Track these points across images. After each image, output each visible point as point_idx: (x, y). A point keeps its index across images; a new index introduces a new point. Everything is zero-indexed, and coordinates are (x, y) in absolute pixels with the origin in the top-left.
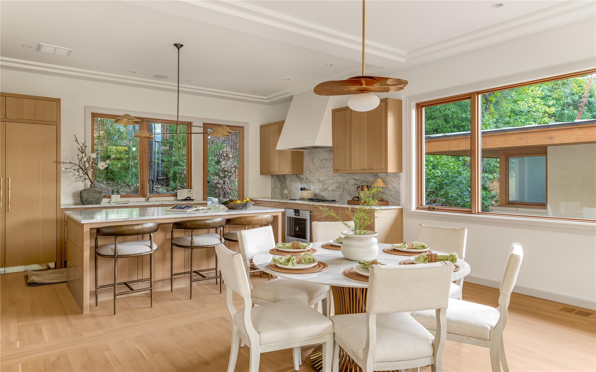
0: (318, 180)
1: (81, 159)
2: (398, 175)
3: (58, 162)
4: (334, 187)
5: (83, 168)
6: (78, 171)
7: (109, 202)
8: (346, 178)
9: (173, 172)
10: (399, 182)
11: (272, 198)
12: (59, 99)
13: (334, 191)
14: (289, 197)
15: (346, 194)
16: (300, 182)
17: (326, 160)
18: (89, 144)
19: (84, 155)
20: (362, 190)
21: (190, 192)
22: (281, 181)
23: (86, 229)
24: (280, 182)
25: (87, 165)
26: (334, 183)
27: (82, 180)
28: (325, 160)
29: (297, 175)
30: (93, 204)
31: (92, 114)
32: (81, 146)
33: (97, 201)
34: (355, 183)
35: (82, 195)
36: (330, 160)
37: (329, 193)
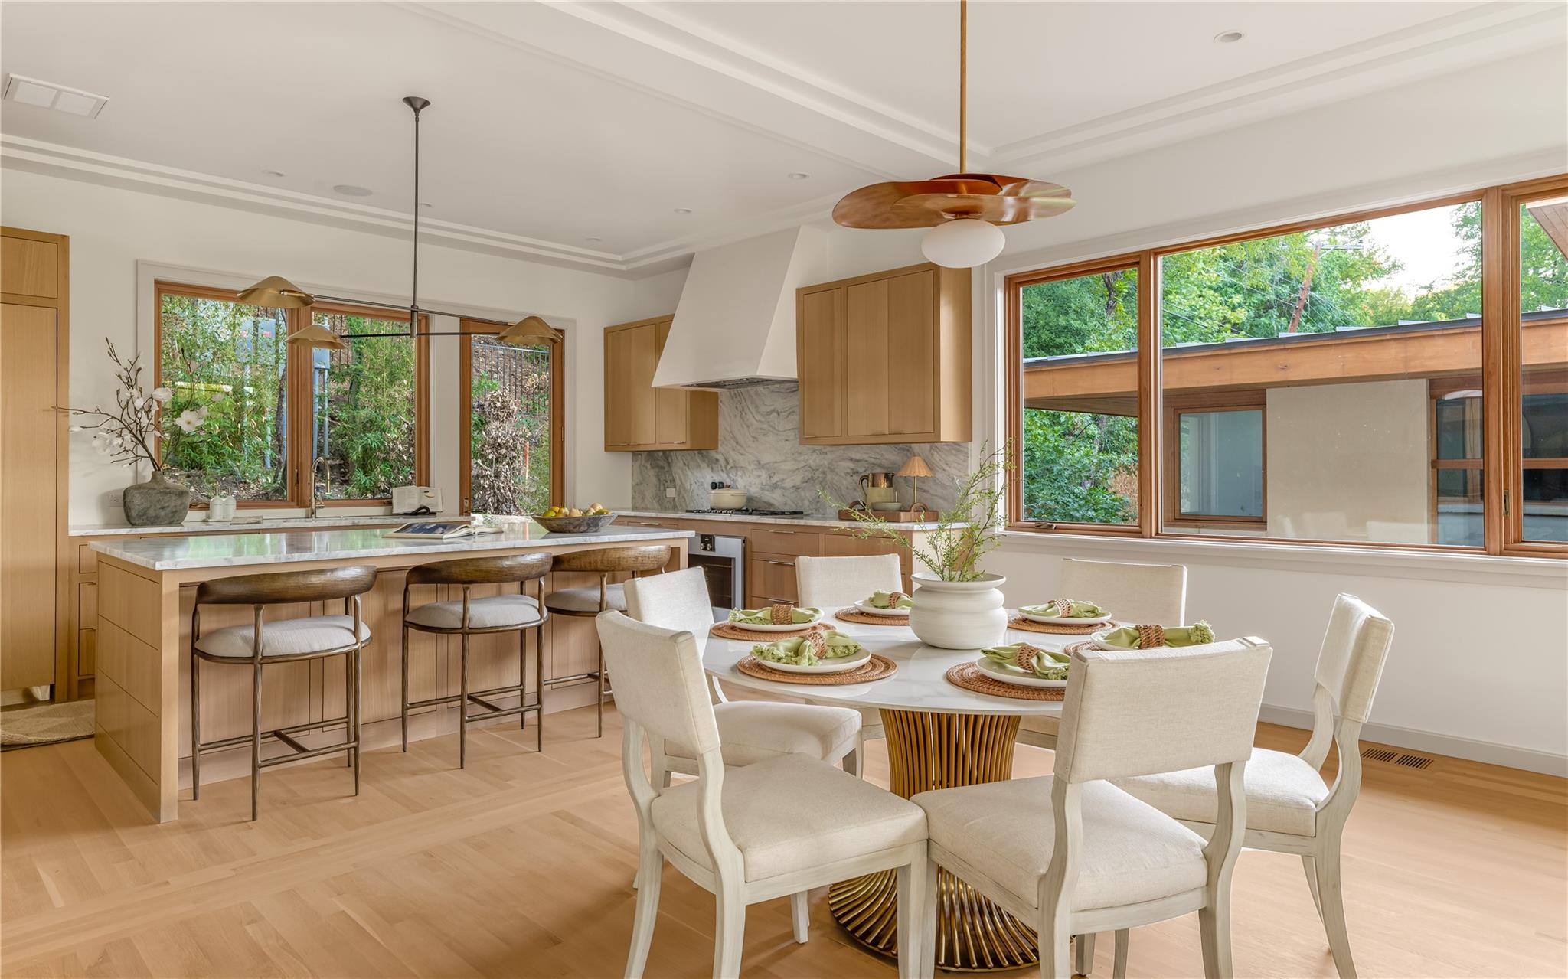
0: (756, 462)
1: (128, 403)
2: (962, 449)
3: (59, 410)
4: (797, 479)
5: (133, 426)
6: (120, 435)
7: (204, 521)
8: (829, 456)
9: (363, 447)
10: (965, 464)
11: (634, 509)
12: (65, 238)
13: (799, 488)
14: (678, 507)
15: (830, 496)
16: (709, 470)
17: (779, 414)
18: (147, 364)
19: (135, 392)
20: (873, 486)
21: (426, 494)
22: (658, 466)
23: (170, 587)
24: (657, 470)
25: (145, 421)
26: (797, 469)
27: (130, 461)
28: (775, 414)
29: (699, 451)
30: (159, 525)
31: (157, 282)
32: (126, 369)
33: (172, 517)
34: (853, 469)
35: (128, 499)
36: (789, 414)
37: (785, 494)
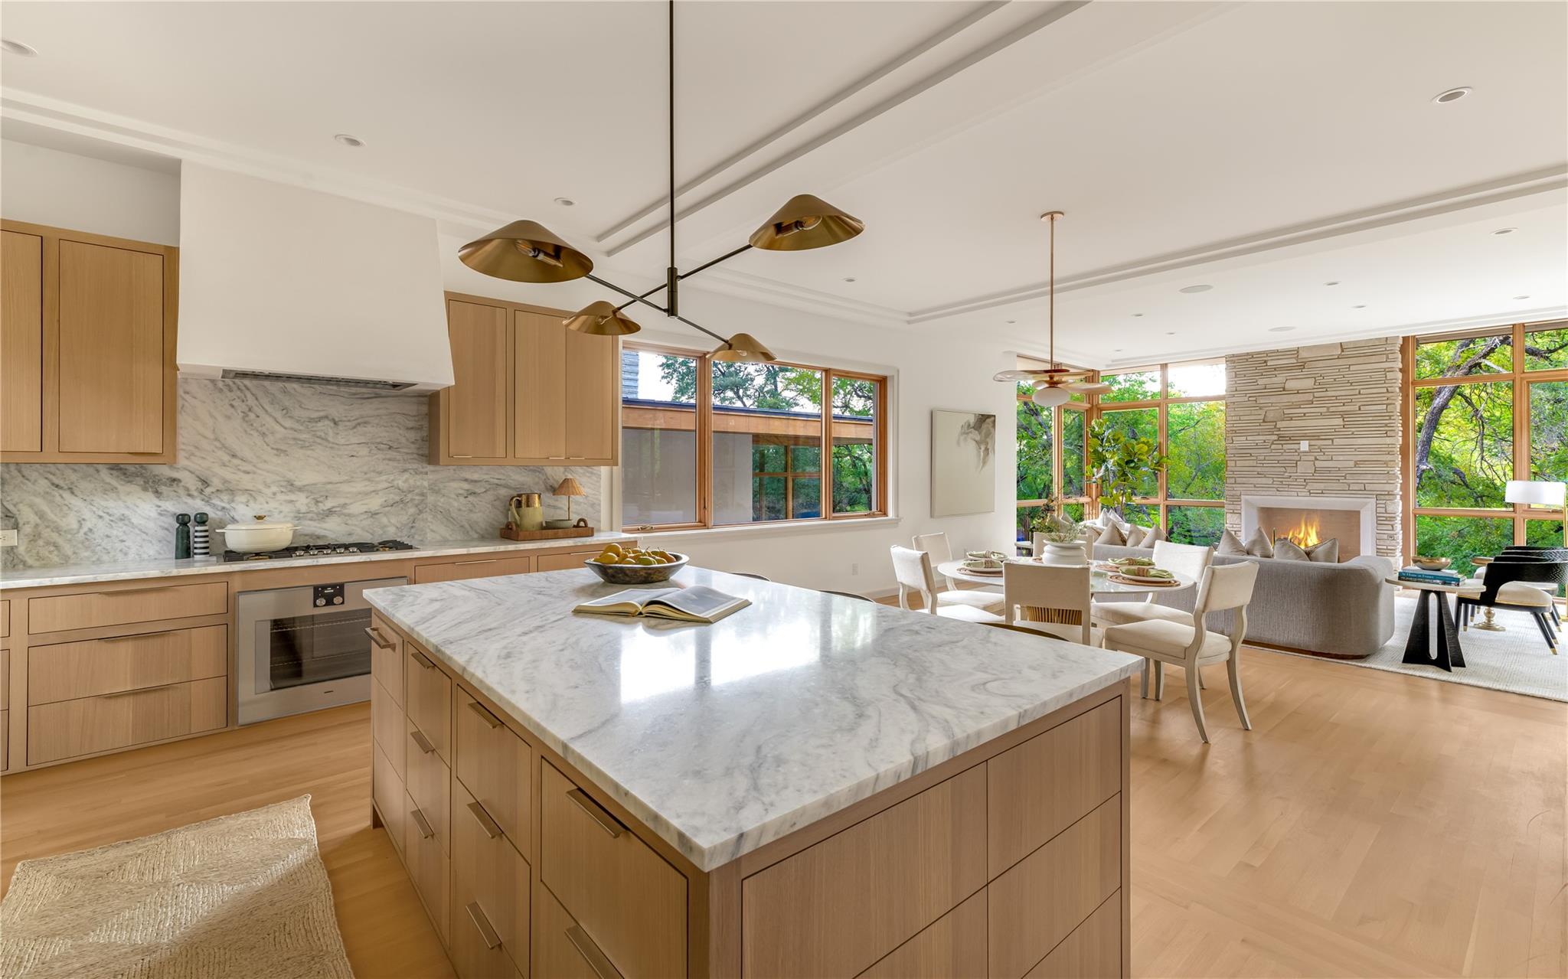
4: (378, 503)
8: (432, 476)
13: (377, 514)
15: (429, 519)
26: (374, 491)
34: (468, 490)
36: (359, 424)
37: (350, 522)
